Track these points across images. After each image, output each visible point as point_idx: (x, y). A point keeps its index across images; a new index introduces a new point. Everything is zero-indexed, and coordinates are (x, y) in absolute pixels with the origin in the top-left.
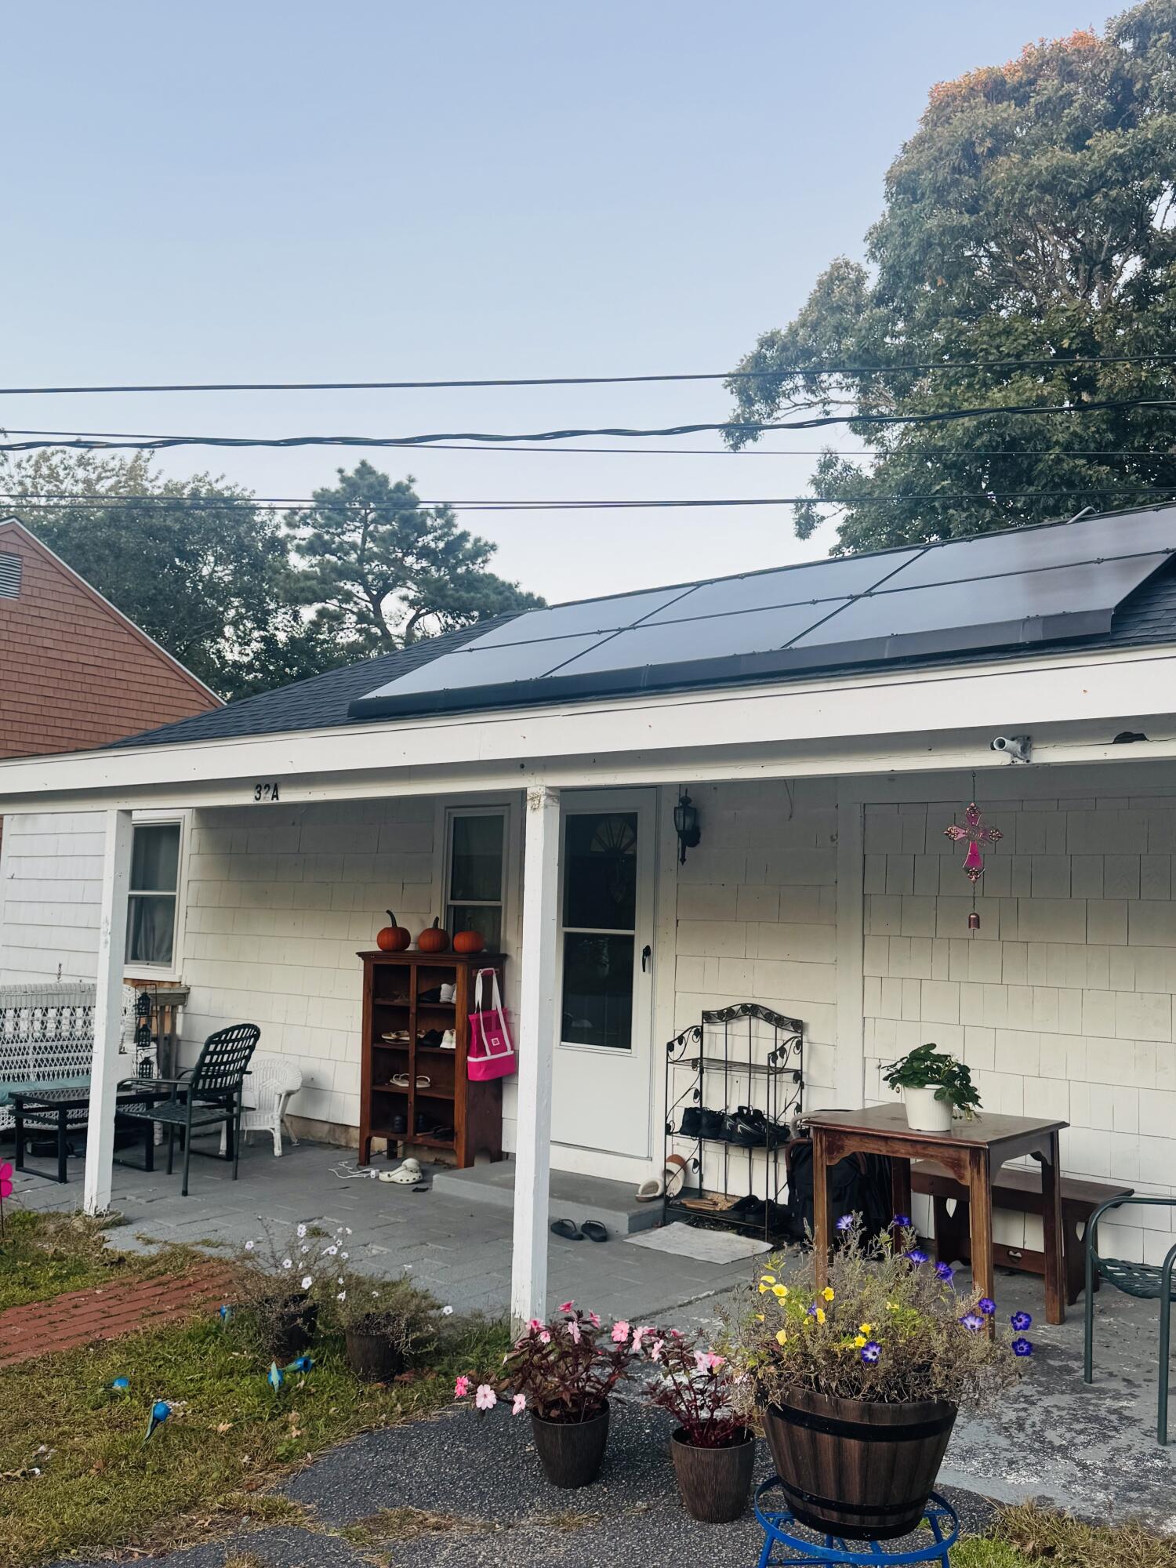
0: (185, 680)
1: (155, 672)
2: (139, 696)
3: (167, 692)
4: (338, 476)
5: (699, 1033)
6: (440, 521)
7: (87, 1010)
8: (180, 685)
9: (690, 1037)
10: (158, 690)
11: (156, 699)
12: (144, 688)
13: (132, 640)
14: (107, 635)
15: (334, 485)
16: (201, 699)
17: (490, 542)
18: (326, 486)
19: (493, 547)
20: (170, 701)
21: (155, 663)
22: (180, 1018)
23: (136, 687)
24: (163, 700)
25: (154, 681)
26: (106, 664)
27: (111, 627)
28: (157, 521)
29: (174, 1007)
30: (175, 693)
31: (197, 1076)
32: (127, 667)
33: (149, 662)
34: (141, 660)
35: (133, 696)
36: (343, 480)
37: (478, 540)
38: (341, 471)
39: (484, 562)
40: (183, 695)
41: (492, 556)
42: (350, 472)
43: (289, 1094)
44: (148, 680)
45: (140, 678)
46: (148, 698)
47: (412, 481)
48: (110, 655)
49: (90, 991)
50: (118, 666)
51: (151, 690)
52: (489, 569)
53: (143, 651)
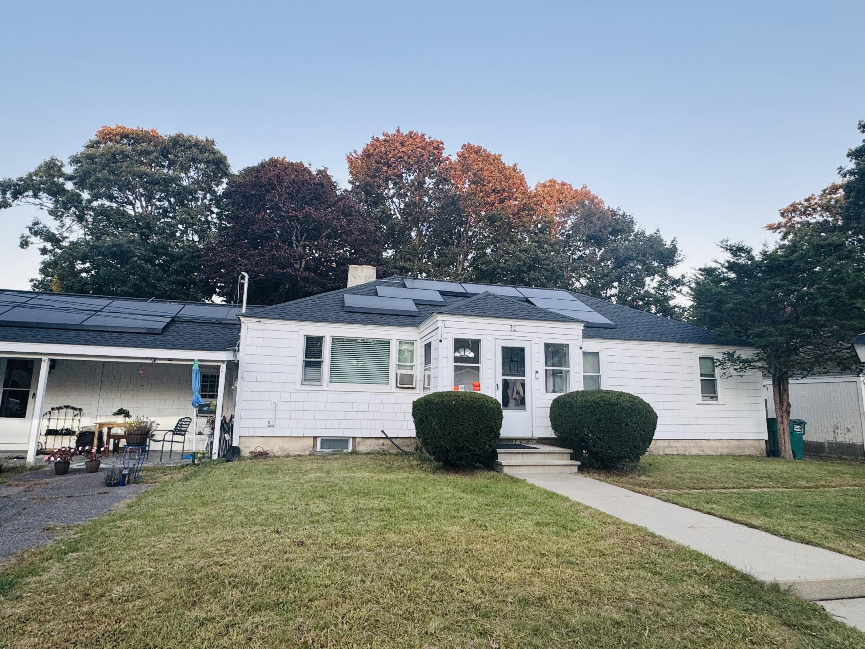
5: (50, 413)
9: (48, 413)
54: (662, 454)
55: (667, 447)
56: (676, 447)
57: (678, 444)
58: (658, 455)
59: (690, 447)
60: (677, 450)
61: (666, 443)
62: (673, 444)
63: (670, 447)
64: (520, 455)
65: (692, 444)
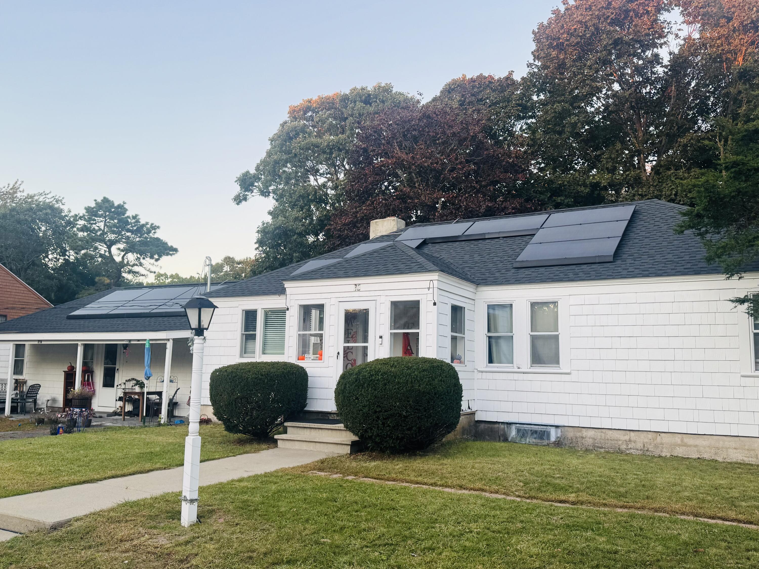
0: (30, 291)
1: (20, 289)
2: (14, 296)
3: (24, 295)
4: (95, 202)
5: (125, 384)
6: (133, 221)
7: (5, 384)
8: (28, 293)
9: (123, 384)
10: (21, 294)
11: (20, 297)
12: (16, 294)
13: (12, 279)
14: (4, 278)
15: (93, 205)
16: (35, 297)
17: (157, 225)
18: (90, 206)
19: (158, 227)
20: (25, 298)
21: (20, 286)
22: (24, 387)
23: (13, 294)
24: (22, 298)
25: (19, 291)
26: (4, 287)
27: (6, 275)
28: (22, 217)
29: (23, 385)
30: (26, 295)
31: (27, 393)
32: (10, 287)
33: (18, 285)
34: (15, 285)
35: (12, 296)
36: (96, 204)
37: (152, 224)
38: (95, 200)
39: (154, 233)
40: (29, 295)
41: (157, 231)
42: (99, 200)
43: (48, 400)
44: (17, 291)
45: (15, 291)
46: (17, 297)
47: (124, 203)
48: (5, 284)
49: (7, 380)
50: (8, 287)
51: (18, 294)
52: (156, 236)
53: (16, 282)
54: (668, 455)
55: (679, 445)
56: (696, 446)
57: (700, 441)
58: (660, 457)
59: (727, 449)
60: (699, 452)
61: (678, 439)
62: (690, 441)
63: (686, 445)
64: (308, 430)
65: (732, 443)
